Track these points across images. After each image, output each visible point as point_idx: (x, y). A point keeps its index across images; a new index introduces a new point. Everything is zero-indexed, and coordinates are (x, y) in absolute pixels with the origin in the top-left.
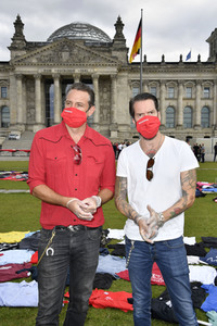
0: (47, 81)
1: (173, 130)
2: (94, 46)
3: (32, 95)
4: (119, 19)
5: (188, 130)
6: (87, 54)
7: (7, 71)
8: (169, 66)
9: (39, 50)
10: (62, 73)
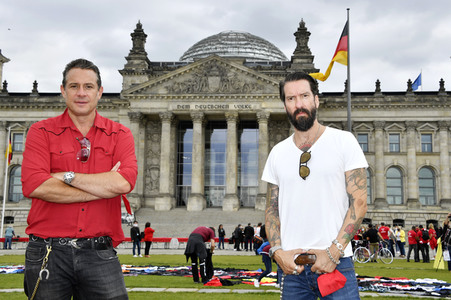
0: (182, 123)
1: (402, 208)
2: (260, 67)
3: (154, 147)
4: (302, 24)
5: (429, 209)
6: (249, 80)
7: (115, 108)
8: (389, 98)
9: (170, 74)
10: (208, 111)
